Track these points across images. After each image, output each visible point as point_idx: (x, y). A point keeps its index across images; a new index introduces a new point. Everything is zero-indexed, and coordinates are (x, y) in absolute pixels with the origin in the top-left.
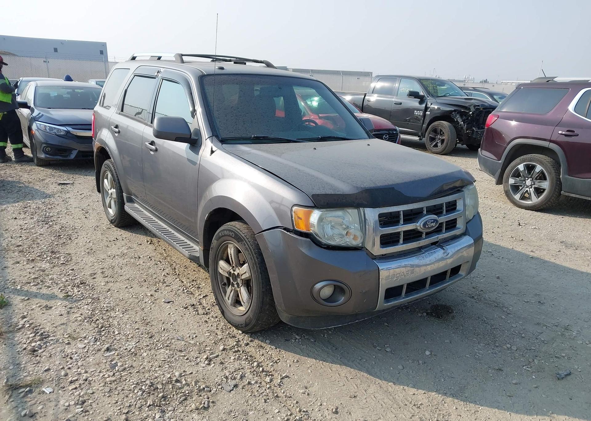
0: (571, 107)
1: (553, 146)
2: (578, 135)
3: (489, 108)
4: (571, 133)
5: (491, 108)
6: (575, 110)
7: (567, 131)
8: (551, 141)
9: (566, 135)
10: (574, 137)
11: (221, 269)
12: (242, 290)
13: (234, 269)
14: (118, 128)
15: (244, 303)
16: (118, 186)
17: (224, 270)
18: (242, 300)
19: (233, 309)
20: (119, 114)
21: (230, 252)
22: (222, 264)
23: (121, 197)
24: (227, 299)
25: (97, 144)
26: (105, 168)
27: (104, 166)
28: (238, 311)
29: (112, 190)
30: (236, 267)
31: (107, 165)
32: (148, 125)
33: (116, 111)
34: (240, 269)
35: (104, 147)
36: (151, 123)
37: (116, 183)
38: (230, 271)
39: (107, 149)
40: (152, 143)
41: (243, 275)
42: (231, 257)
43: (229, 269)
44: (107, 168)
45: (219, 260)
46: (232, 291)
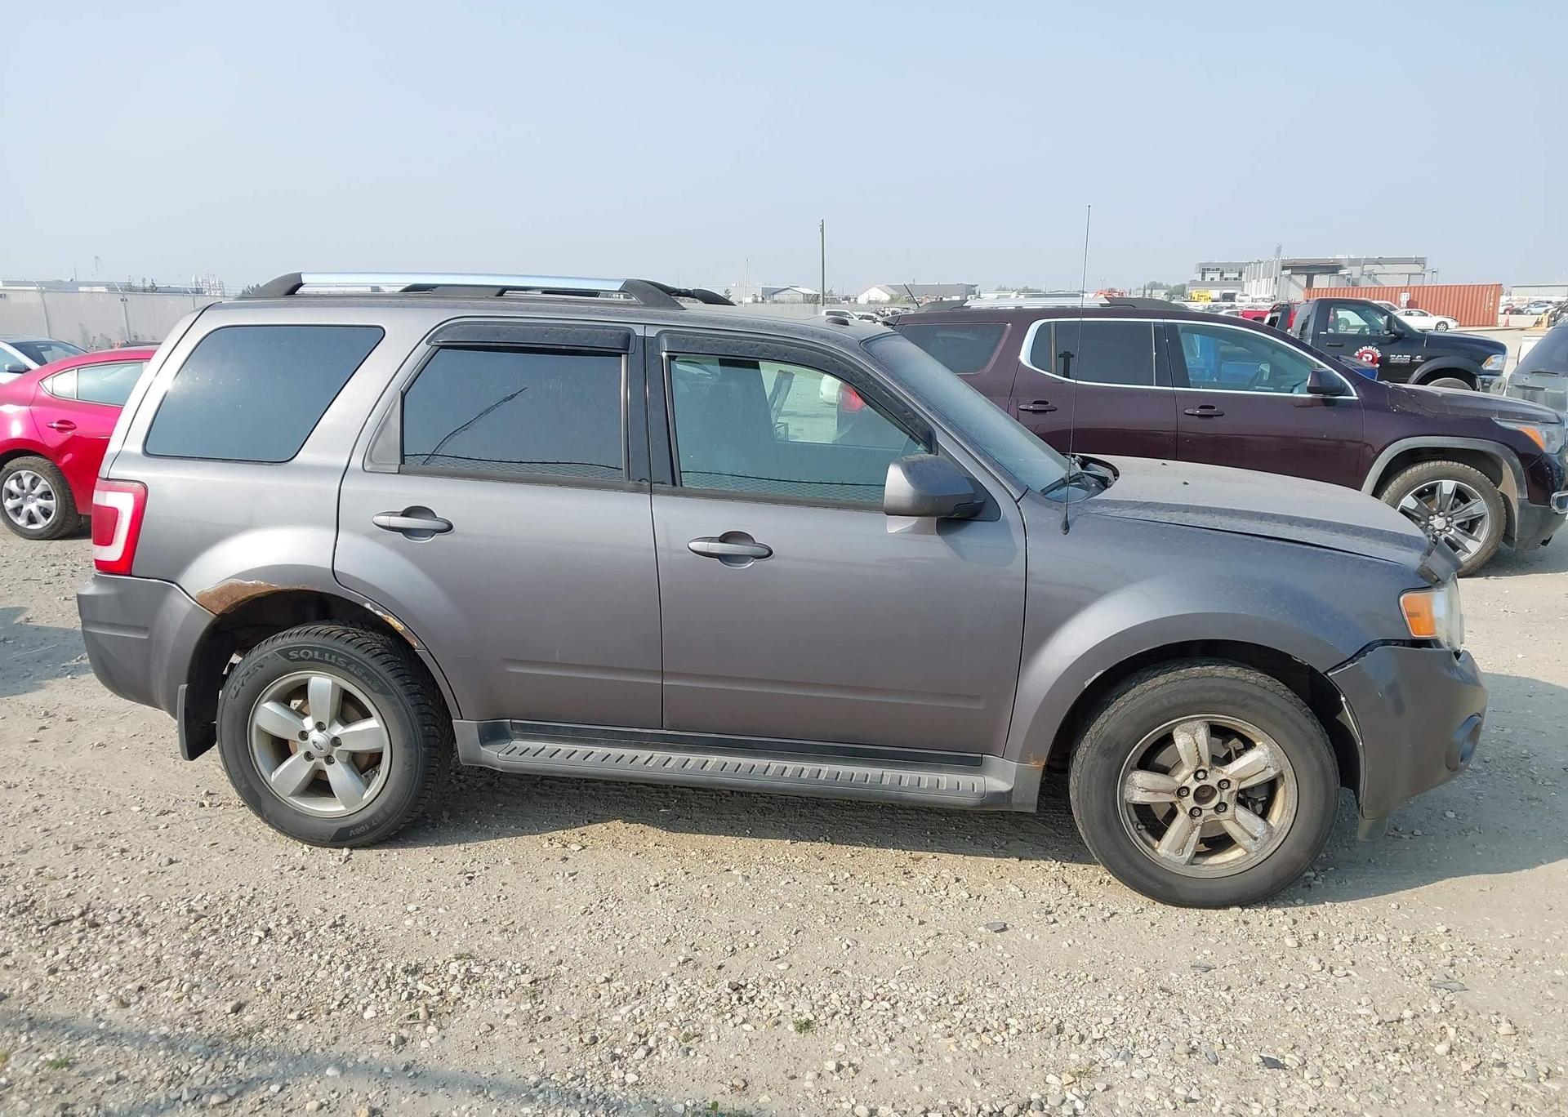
0: (1024, 356)
4: (1042, 408)
6: (1033, 360)
7: (1035, 403)
9: (1034, 411)
11: (1148, 791)
12: (1242, 814)
13: (1201, 775)
14: (436, 517)
15: (1256, 839)
16: (413, 706)
17: (1155, 792)
18: (1246, 835)
19: (1196, 869)
20: (399, 473)
21: (1191, 740)
22: (1145, 779)
23: (428, 736)
24: (1173, 854)
25: (246, 587)
26: (292, 660)
27: (287, 657)
28: (1217, 868)
29: (338, 730)
30: (1211, 769)
31: (313, 649)
32: (662, 493)
33: (357, 462)
34: (1225, 771)
35: (316, 590)
36: (674, 484)
37: (399, 697)
38: (1183, 785)
39: (354, 596)
40: (726, 538)
41: (1253, 778)
42: (1197, 750)
43: (1175, 781)
44: (313, 659)
45: (1130, 773)
46: (1193, 829)
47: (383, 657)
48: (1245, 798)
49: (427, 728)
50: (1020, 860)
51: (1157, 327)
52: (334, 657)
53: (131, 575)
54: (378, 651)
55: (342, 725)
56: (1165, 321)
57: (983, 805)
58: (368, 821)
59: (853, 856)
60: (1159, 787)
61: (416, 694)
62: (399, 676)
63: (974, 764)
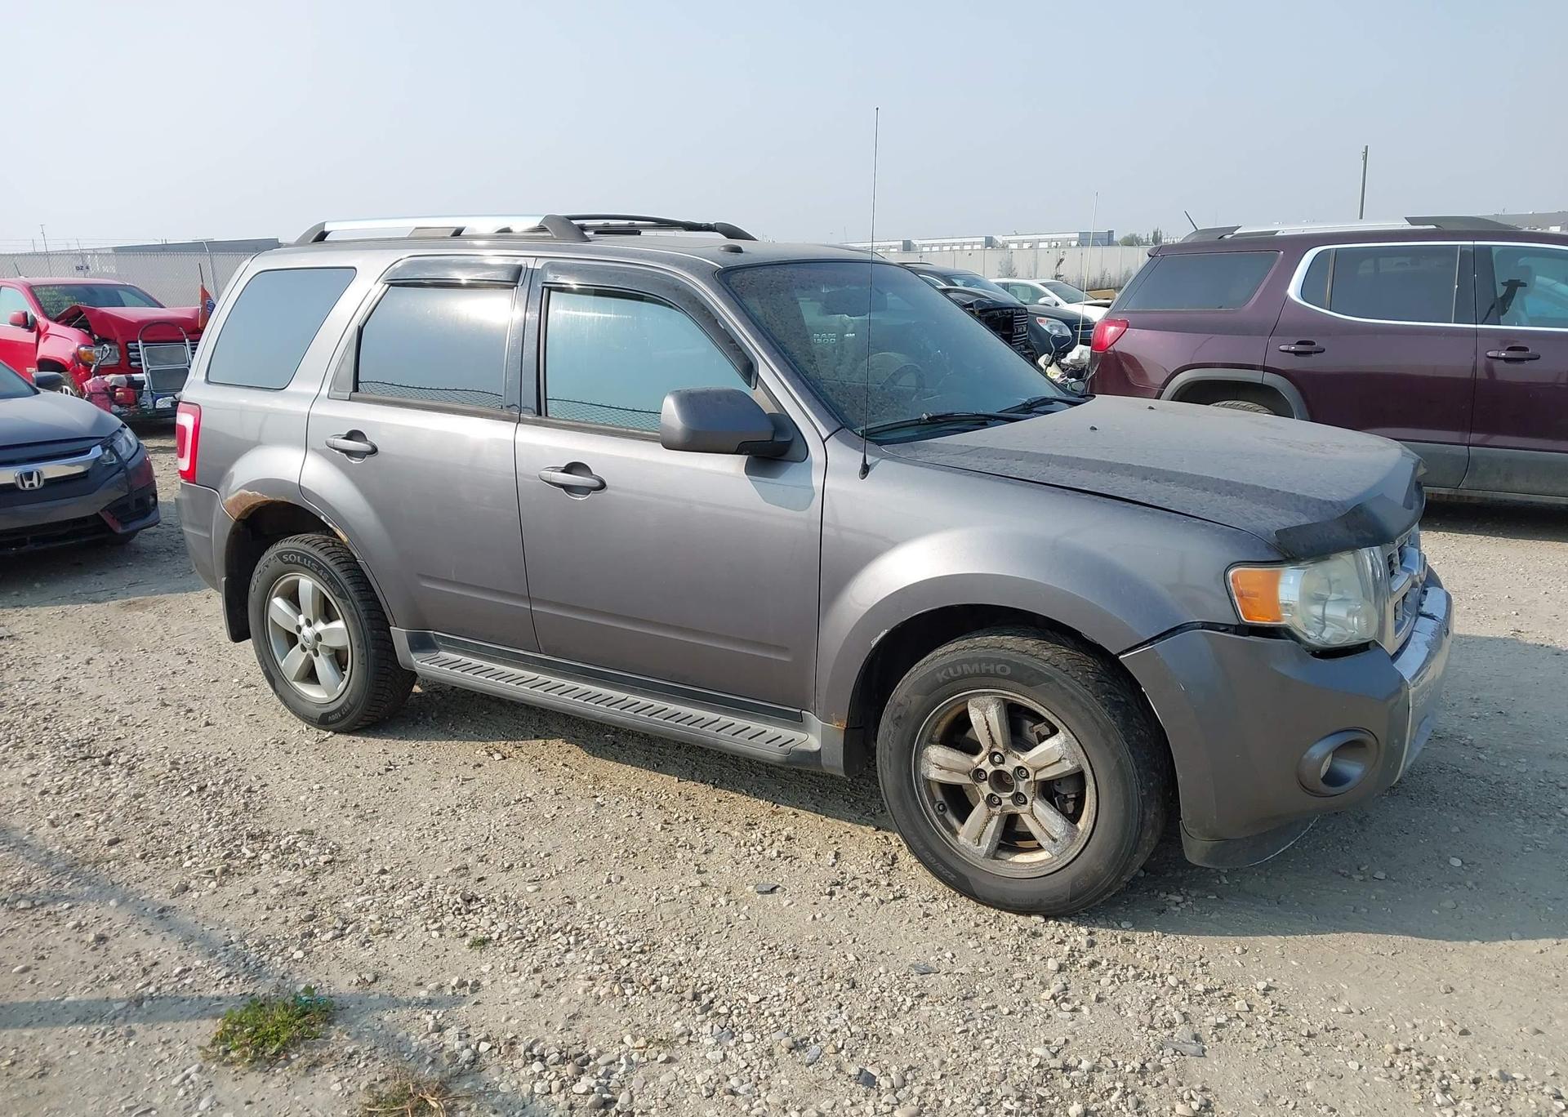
0: (1293, 291)
1: (1269, 379)
2: (1324, 350)
3: (991, 310)
4: (1307, 348)
5: (997, 309)
6: (1304, 294)
7: (1298, 343)
8: (1265, 369)
9: (1296, 353)
10: (1317, 354)
11: (941, 768)
12: (1042, 809)
13: (997, 758)
14: (366, 440)
15: (1054, 840)
16: (363, 611)
17: (950, 770)
18: (1045, 835)
19: (996, 864)
20: (349, 400)
21: (985, 717)
22: (939, 755)
23: (377, 640)
24: (970, 843)
25: (249, 496)
26: (286, 563)
27: (282, 559)
28: (1019, 867)
29: (320, 627)
30: (1007, 752)
31: (297, 554)
32: (527, 422)
33: (325, 391)
34: (1022, 757)
35: (290, 501)
36: (539, 413)
37: (352, 601)
38: (979, 767)
39: (314, 507)
40: (571, 468)
41: (1048, 768)
42: (988, 729)
43: (973, 762)
44: (296, 563)
45: (926, 746)
46: (990, 818)
47: (345, 565)
48: (1048, 791)
49: (375, 632)
50: (876, 830)
51: (1464, 252)
52: (309, 562)
53: (195, 483)
54: (343, 559)
55: (324, 622)
56: (1477, 243)
57: (788, 762)
58: (338, 710)
59: (720, 801)
60: (953, 766)
61: (369, 600)
62: (356, 583)
63: (797, 721)
